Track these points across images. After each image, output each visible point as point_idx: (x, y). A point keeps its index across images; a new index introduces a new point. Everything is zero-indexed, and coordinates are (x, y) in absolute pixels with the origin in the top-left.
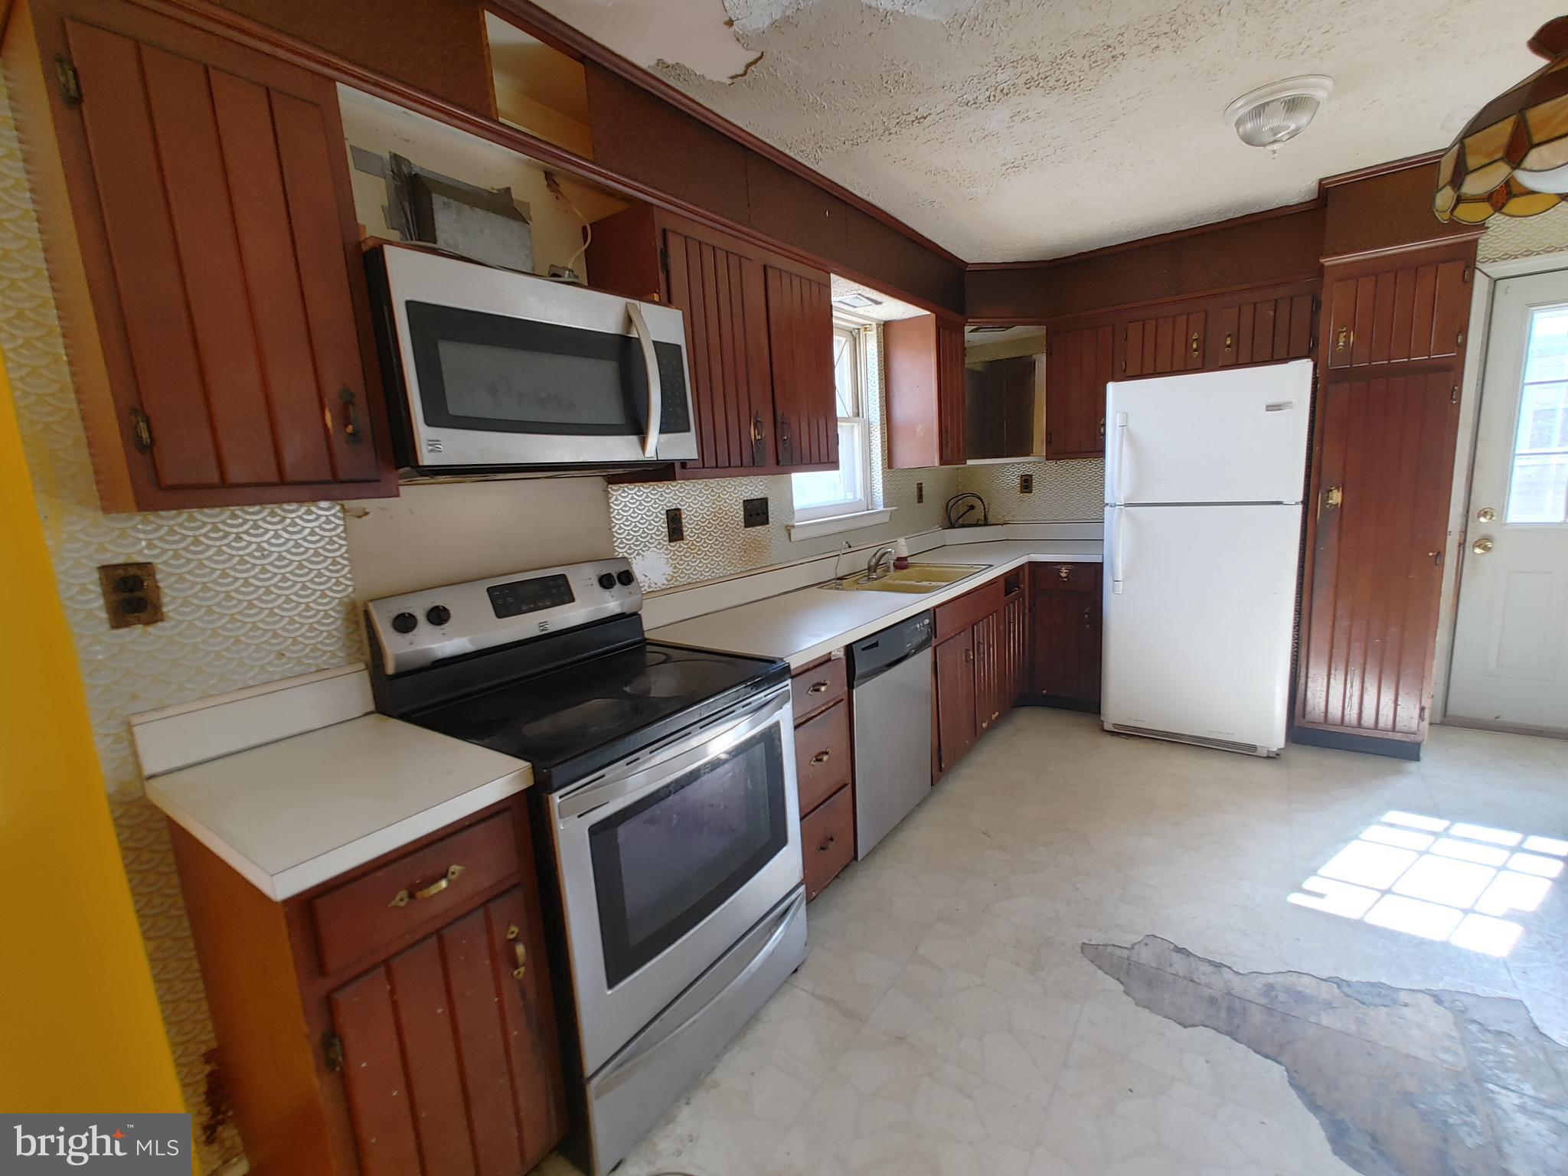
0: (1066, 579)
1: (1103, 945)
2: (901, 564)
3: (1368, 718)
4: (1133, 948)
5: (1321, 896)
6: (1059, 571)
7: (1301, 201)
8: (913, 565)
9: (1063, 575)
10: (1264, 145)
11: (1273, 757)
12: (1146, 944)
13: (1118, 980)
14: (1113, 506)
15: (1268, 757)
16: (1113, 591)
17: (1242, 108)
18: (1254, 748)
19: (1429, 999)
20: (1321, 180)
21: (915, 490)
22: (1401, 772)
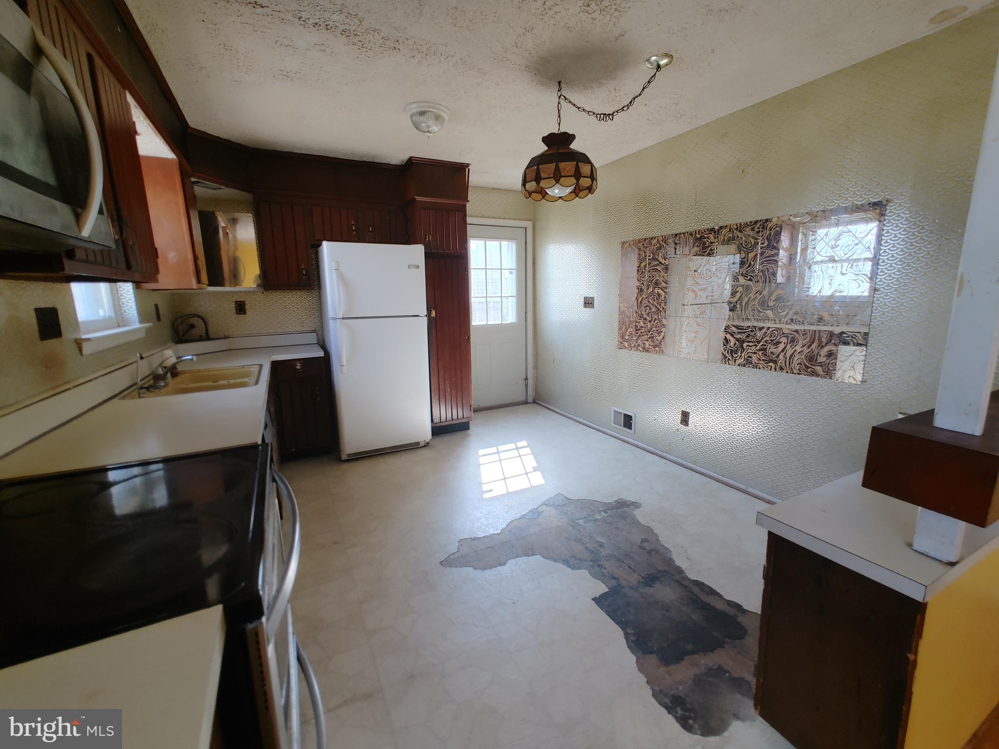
0: (301, 370)
1: (448, 557)
2: (173, 371)
3: (443, 419)
4: (459, 550)
5: (491, 490)
6: (295, 365)
7: (397, 164)
8: (183, 372)
9: (298, 367)
10: (424, 132)
11: (427, 445)
12: (462, 545)
13: (467, 566)
14: (335, 319)
15: (424, 446)
16: (341, 372)
17: (415, 108)
18: (418, 443)
19: (544, 506)
20: (411, 157)
21: (153, 310)
22: (469, 435)
